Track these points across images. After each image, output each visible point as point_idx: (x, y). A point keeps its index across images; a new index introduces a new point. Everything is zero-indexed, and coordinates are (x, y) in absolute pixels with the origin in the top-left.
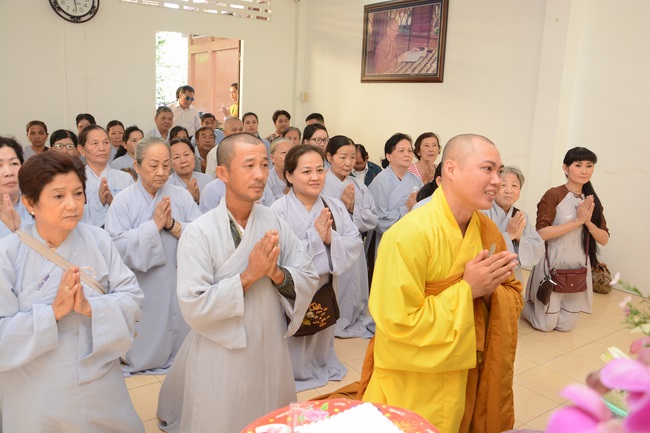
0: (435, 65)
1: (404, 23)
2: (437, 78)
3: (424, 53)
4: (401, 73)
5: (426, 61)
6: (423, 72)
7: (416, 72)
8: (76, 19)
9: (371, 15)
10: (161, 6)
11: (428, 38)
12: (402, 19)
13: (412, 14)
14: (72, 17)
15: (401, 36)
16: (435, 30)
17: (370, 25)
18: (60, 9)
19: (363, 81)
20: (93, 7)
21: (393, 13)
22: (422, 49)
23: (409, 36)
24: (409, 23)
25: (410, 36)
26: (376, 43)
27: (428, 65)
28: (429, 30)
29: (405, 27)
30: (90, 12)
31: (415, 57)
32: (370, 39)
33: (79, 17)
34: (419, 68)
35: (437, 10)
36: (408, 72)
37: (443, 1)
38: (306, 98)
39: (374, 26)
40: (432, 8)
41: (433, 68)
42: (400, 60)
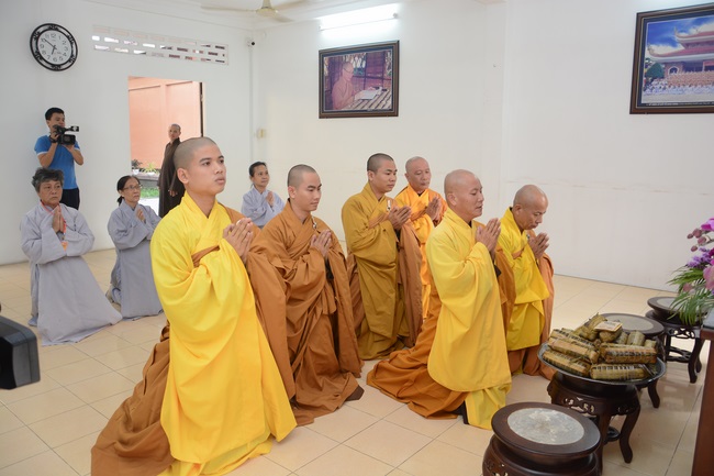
0: (390, 102)
1: (359, 66)
2: (392, 113)
3: (379, 92)
4: (358, 108)
5: (381, 98)
6: (380, 108)
7: (373, 108)
8: (56, 68)
10: (131, 53)
11: (382, 79)
12: (357, 63)
13: (366, 59)
14: (53, 65)
15: (357, 77)
16: (388, 72)
17: (325, 67)
18: (42, 58)
19: (321, 117)
20: (72, 56)
21: (348, 57)
22: (378, 88)
23: (365, 77)
24: (364, 66)
26: (332, 83)
27: (384, 102)
28: (383, 73)
29: (359, 69)
30: (69, 61)
31: (370, 95)
32: (326, 80)
33: (59, 66)
34: (375, 105)
35: (389, 56)
36: (365, 108)
37: (394, 47)
38: (262, 134)
39: (328, 69)
40: (384, 54)
41: (388, 104)
42: (357, 97)
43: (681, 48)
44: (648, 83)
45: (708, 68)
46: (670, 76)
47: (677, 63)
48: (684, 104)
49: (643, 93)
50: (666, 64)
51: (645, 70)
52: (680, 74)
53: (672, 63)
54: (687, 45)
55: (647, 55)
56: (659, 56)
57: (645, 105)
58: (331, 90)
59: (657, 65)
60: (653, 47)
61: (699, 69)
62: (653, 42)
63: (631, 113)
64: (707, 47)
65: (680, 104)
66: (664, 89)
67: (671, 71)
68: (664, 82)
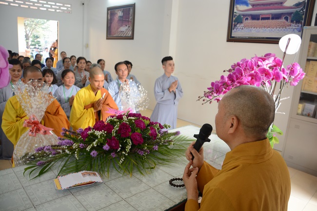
0: (131, 33)
2: (132, 38)
3: (127, 28)
4: (120, 35)
5: (128, 31)
6: (127, 35)
7: (125, 35)
9: (109, 11)
11: (128, 21)
12: (120, 13)
13: (123, 12)
15: (119, 20)
16: (131, 18)
17: (109, 16)
19: (107, 39)
21: (116, 11)
22: (127, 26)
24: (122, 15)
25: (123, 20)
26: (111, 23)
28: (129, 18)
29: (121, 17)
31: (123, 29)
32: (109, 22)
35: (131, 10)
36: (122, 35)
37: (133, 6)
38: (87, 46)
39: (110, 16)
40: (130, 9)
41: (130, 34)
42: (119, 30)
43: (250, 7)
44: (235, 26)
45: (263, 19)
46: (245, 22)
47: (248, 15)
48: (251, 38)
49: (233, 31)
50: (243, 15)
51: (234, 19)
52: (250, 21)
53: (246, 15)
54: (253, 5)
55: (235, 10)
56: (240, 11)
57: (233, 37)
58: (110, 27)
59: (239, 16)
60: (238, 6)
61: (258, 19)
62: (238, 4)
63: (227, 41)
64: (262, 7)
65: (249, 38)
66: (242, 29)
67: (246, 20)
68: (242, 25)
